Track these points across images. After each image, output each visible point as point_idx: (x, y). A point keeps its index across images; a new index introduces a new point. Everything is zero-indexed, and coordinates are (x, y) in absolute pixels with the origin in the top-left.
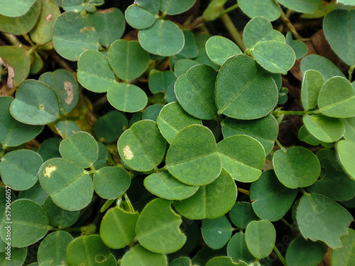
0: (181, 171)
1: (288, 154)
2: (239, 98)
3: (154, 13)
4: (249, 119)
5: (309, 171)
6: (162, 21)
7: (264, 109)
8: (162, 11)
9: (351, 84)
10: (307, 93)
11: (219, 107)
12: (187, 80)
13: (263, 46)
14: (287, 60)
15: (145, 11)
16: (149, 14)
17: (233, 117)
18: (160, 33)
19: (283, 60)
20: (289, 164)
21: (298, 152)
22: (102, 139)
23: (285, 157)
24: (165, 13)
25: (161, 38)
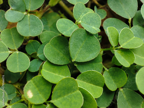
0: (61, 103)
1: (110, 72)
2: (81, 51)
3: (23, 12)
4: (89, 60)
5: (121, 79)
6: (29, 15)
7: (95, 53)
8: (27, 9)
9: (130, 29)
10: (111, 39)
11: (72, 58)
12: (51, 46)
13: (85, 18)
14: (97, 21)
15: (17, 12)
16: (20, 13)
17: (81, 61)
18: (28, 23)
19: (96, 22)
20: (111, 77)
21: (114, 70)
22: (10, 82)
23: (108, 74)
24: (29, 10)
25: (29, 25)
